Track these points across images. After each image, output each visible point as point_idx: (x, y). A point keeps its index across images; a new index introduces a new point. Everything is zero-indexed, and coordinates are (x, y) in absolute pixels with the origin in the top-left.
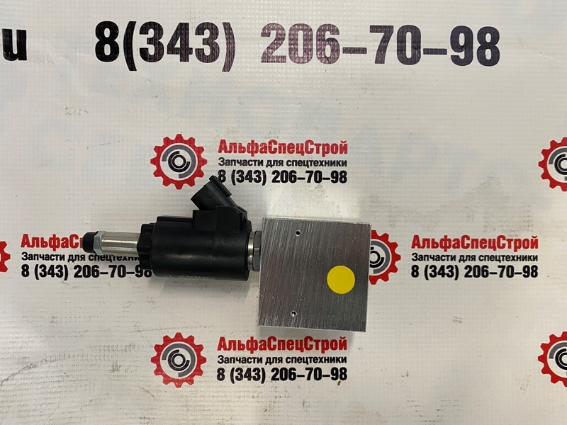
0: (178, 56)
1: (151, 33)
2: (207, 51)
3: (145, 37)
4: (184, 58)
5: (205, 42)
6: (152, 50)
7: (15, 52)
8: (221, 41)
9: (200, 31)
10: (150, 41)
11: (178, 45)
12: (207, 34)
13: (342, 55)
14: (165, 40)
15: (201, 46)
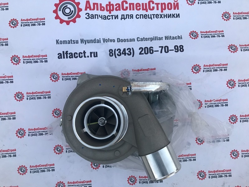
0: (124, 55)
1: (119, 51)
2: (129, 53)
3: (118, 52)
4: (125, 55)
5: (129, 52)
6: (119, 54)
7: (95, 56)
8: (132, 51)
9: (128, 50)
10: (119, 52)
11: (124, 53)
12: (129, 50)
13: (154, 52)
14: (121, 52)
15: (128, 52)
